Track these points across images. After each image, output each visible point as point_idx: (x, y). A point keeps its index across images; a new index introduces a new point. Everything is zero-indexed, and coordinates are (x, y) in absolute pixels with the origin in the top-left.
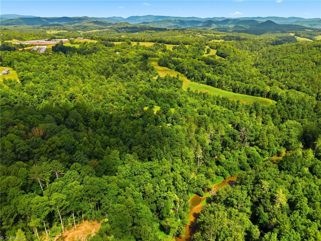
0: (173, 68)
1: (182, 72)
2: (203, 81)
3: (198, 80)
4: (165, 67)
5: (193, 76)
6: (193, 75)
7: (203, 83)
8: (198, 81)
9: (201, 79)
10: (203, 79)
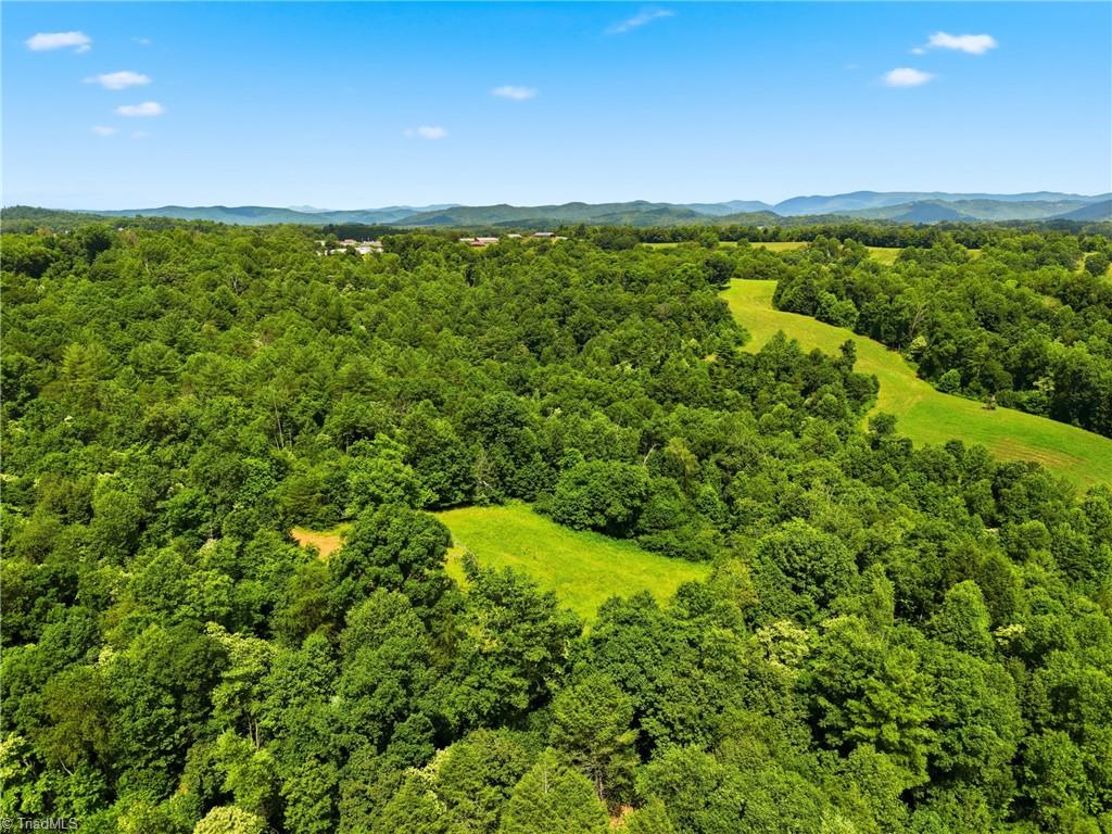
0: (846, 317)
1: (893, 338)
2: (1024, 396)
3: (986, 385)
4: (802, 313)
5: (956, 359)
6: (959, 354)
7: (1021, 407)
8: (984, 390)
9: (1008, 377)
10: (1023, 379)
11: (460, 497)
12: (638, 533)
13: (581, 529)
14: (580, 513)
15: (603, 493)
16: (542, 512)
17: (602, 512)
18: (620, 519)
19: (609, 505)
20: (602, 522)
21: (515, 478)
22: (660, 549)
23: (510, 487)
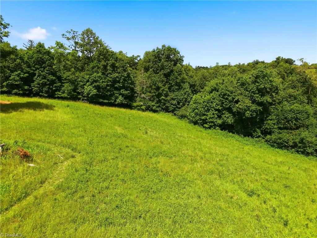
11: (120, 99)
12: (266, 133)
13: (210, 128)
14: (210, 114)
15: (232, 93)
16: (183, 117)
17: (229, 110)
18: (248, 114)
19: (237, 102)
20: (230, 120)
21: (168, 98)
22: (293, 147)
23: (165, 104)
